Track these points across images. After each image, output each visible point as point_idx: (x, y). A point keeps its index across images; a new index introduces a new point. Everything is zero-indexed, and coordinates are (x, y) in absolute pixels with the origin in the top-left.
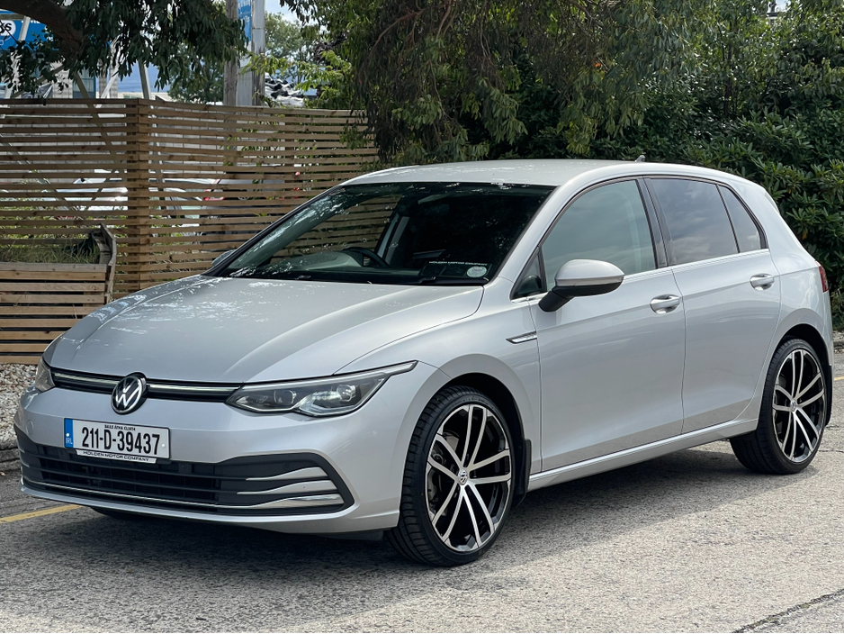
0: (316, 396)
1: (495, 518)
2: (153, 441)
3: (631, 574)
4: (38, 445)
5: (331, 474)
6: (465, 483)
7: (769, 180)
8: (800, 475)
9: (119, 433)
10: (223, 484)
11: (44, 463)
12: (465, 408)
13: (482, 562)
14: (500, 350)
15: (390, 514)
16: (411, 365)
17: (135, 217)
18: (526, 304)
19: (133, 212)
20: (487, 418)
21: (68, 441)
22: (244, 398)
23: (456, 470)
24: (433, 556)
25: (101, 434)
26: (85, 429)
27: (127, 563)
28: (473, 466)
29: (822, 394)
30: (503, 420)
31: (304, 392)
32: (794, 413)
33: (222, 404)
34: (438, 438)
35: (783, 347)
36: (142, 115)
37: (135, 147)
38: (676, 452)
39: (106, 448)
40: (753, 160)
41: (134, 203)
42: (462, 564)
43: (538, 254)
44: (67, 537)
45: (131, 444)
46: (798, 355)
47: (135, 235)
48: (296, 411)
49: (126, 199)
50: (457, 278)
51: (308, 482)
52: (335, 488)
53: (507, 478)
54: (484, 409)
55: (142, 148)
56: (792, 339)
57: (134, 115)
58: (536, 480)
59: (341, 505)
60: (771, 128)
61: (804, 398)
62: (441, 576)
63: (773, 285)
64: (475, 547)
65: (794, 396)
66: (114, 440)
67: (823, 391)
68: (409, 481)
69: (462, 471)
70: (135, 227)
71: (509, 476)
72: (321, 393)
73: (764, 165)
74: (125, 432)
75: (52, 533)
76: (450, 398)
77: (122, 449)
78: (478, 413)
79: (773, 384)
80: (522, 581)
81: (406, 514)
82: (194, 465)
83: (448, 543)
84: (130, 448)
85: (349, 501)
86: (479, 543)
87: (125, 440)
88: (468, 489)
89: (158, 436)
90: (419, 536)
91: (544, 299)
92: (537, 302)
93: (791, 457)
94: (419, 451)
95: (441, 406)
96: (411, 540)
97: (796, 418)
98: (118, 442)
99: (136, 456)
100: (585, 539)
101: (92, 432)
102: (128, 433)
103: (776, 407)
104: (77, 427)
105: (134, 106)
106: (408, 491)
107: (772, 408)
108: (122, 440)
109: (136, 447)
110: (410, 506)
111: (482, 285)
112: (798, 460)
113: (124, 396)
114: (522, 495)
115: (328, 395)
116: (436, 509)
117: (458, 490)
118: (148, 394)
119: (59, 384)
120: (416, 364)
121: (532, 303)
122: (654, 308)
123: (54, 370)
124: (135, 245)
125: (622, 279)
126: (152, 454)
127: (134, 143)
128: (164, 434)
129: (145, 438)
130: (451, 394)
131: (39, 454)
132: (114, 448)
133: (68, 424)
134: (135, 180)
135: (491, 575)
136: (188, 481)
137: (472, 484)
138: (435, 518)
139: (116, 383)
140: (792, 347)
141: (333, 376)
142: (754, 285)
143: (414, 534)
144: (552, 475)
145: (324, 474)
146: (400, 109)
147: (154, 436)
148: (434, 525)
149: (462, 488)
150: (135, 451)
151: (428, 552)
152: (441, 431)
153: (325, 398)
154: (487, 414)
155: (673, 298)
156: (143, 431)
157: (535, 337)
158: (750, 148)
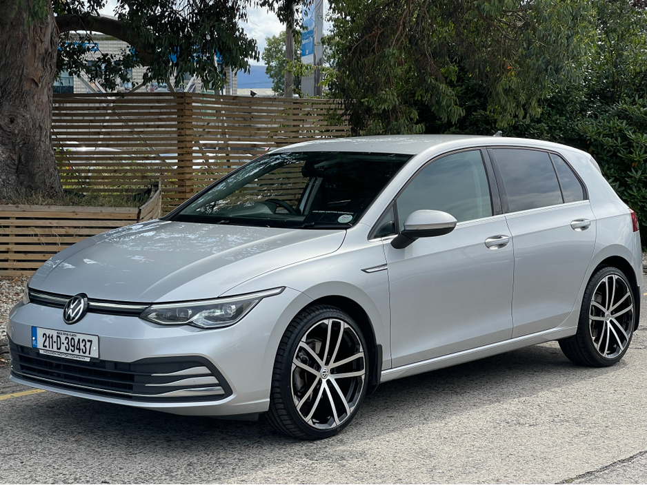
0: (205, 313)
1: (351, 403)
3: (447, 449)
4: (17, 345)
5: (214, 372)
6: (326, 378)
7: (637, 147)
8: (612, 367)
9: (66, 338)
10: (136, 378)
11: (21, 358)
12: (326, 321)
13: (340, 437)
14: (357, 278)
15: (262, 402)
16: (280, 290)
17: (183, 173)
18: (381, 243)
19: (181, 170)
20: (344, 329)
21: (34, 343)
22: (154, 314)
23: (318, 368)
24: (299, 432)
25: (55, 339)
26: (44, 334)
27: (80, 433)
28: (332, 365)
29: (631, 307)
30: (358, 330)
31: (197, 310)
32: (608, 322)
33: (137, 318)
34: (301, 344)
35: (598, 273)
36: (188, 104)
37: (182, 126)
38: (526, 347)
39: (58, 349)
40: (626, 133)
41: (182, 164)
42: (323, 438)
43: (393, 205)
44: (49, 410)
45: (74, 346)
46: (611, 279)
47: (183, 186)
48: (190, 324)
49: (176, 161)
50: (330, 223)
51: (198, 377)
52: (217, 382)
53: (362, 373)
54: (342, 322)
55: (187, 126)
56: (607, 267)
57: (182, 104)
58: (387, 374)
59: (223, 395)
60: (639, 110)
61: (616, 311)
62: (304, 448)
63: (590, 227)
64: (334, 425)
65: (608, 309)
67: (632, 305)
68: (278, 377)
69: (324, 368)
70: (183, 180)
71: (363, 372)
72: (209, 311)
73: (633, 136)
74: (70, 338)
75: (41, 406)
76: (313, 314)
77: (68, 350)
78: (336, 326)
79: (590, 300)
80: (363, 454)
81: (276, 401)
82: (116, 364)
83: (310, 423)
84: (73, 349)
85: (228, 391)
86: (337, 422)
88: (329, 382)
89: (91, 341)
90: (286, 417)
91: (395, 239)
92: (390, 241)
93: (605, 355)
94: (286, 354)
95: (305, 320)
96: (281, 421)
97: (609, 325)
98: (66, 344)
99: (76, 355)
100: (425, 419)
101: (49, 337)
102: (72, 339)
103: (592, 318)
104: (40, 332)
105: (182, 97)
106: (277, 384)
107: (589, 318)
109: (77, 349)
110: (279, 396)
111: (346, 229)
112: (611, 357)
113: (71, 311)
114: (375, 386)
115: (214, 312)
116: (300, 397)
117: (320, 383)
118: (89, 309)
119: (33, 300)
120: (284, 289)
121: (385, 242)
122: (488, 246)
123: (30, 289)
124: (183, 192)
125: (455, 225)
126: (87, 354)
127: (182, 122)
128: (95, 340)
130: (314, 311)
131: (18, 352)
132: (63, 350)
133: (34, 330)
134: (183, 148)
135: (341, 448)
136: (113, 376)
137: (332, 378)
138: (299, 404)
139: (68, 300)
140: (606, 273)
141: (219, 298)
142: (574, 227)
143: (282, 417)
144: (401, 370)
145: (209, 372)
146: (367, 99)
147: (89, 341)
148: (298, 410)
149: (324, 381)
151: (295, 430)
152: (304, 339)
153: (212, 315)
154: (344, 326)
155: (504, 238)
156: (82, 337)
157: (385, 268)
158: (624, 124)
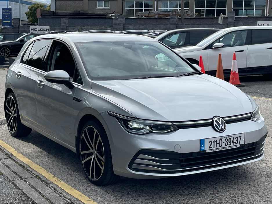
2: (239, 139)
66: (224, 143)
87: (228, 141)
108: (227, 142)
129: (236, 139)
150: (232, 144)
